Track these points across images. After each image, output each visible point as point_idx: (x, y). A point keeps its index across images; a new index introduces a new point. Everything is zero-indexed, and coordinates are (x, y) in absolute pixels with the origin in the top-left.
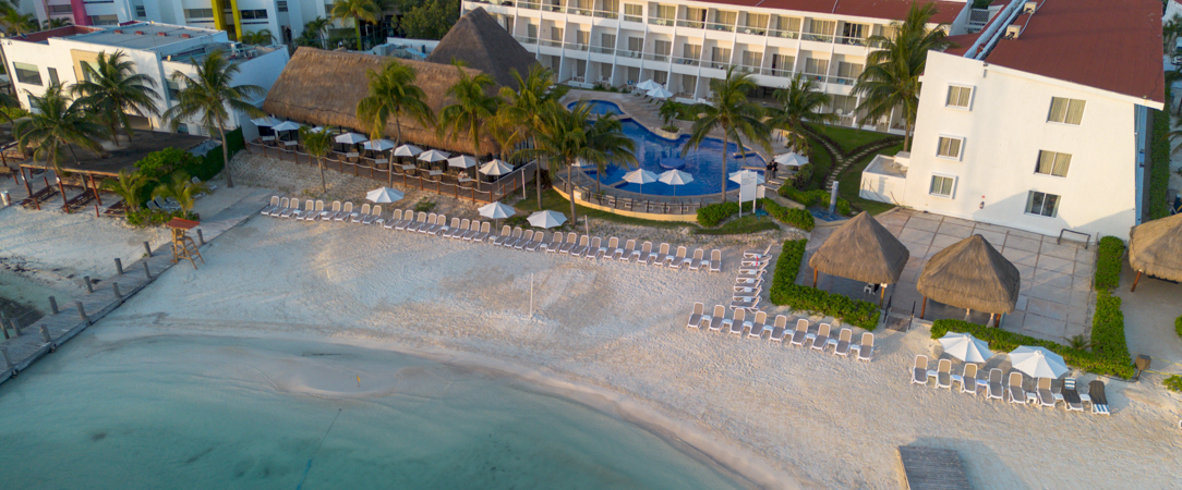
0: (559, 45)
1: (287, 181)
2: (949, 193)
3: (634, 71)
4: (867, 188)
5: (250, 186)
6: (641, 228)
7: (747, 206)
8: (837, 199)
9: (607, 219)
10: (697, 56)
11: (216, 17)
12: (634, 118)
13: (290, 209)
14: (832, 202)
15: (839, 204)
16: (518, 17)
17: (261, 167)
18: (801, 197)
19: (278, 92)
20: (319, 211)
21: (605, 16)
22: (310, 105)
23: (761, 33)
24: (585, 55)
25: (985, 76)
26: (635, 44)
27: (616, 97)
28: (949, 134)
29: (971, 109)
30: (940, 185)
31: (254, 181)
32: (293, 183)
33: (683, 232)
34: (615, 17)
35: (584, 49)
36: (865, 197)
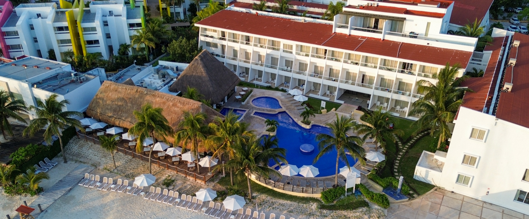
0: (249, 63)
1: (96, 159)
2: (467, 184)
3: (287, 79)
4: (418, 174)
5: (76, 161)
6: (289, 202)
7: (350, 190)
8: (402, 185)
9: (269, 195)
10: (321, 73)
11: (73, 43)
12: (287, 111)
13: (95, 182)
14: (399, 187)
15: (403, 188)
16: (228, 46)
17: (84, 149)
18: (381, 183)
19: (93, 105)
20: (110, 184)
21: (274, 49)
22: (110, 115)
23: (357, 64)
24: (262, 69)
25: (495, 125)
26: (289, 63)
27: (277, 95)
28: (471, 153)
29: (485, 142)
30: (461, 179)
31: (78, 159)
32: (99, 161)
33: (313, 207)
34: (278, 50)
35: (262, 65)
36: (416, 179)
